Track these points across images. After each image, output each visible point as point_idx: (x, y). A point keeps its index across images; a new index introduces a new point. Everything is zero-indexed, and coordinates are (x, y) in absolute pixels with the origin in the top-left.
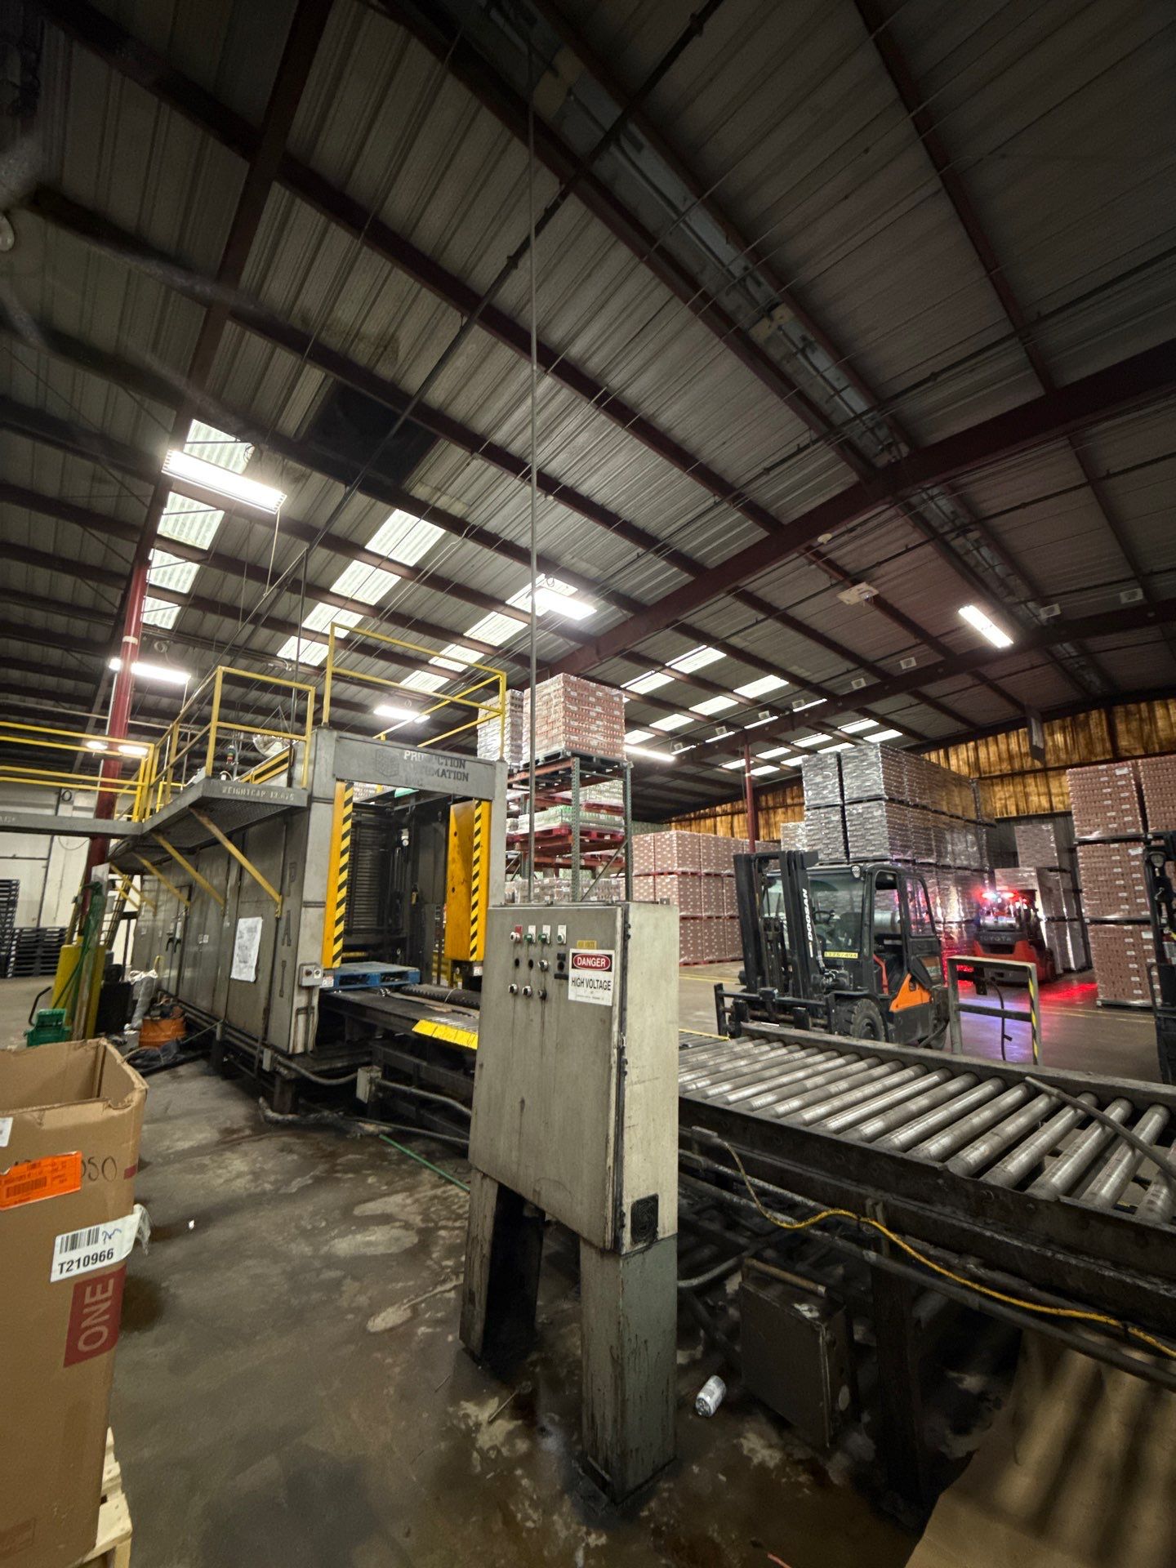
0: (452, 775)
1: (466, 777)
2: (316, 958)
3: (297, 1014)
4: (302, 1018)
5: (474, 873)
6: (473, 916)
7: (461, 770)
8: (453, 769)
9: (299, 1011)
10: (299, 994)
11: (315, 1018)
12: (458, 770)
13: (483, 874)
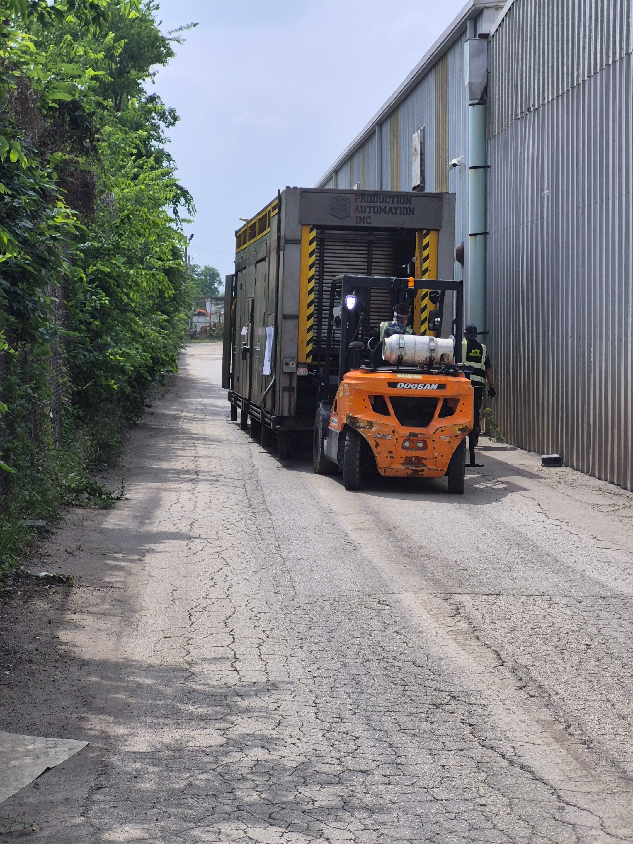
0: (398, 211)
1: (412, 211)
7: (408, 206)
8: (399, 205)
12: (403, 206)
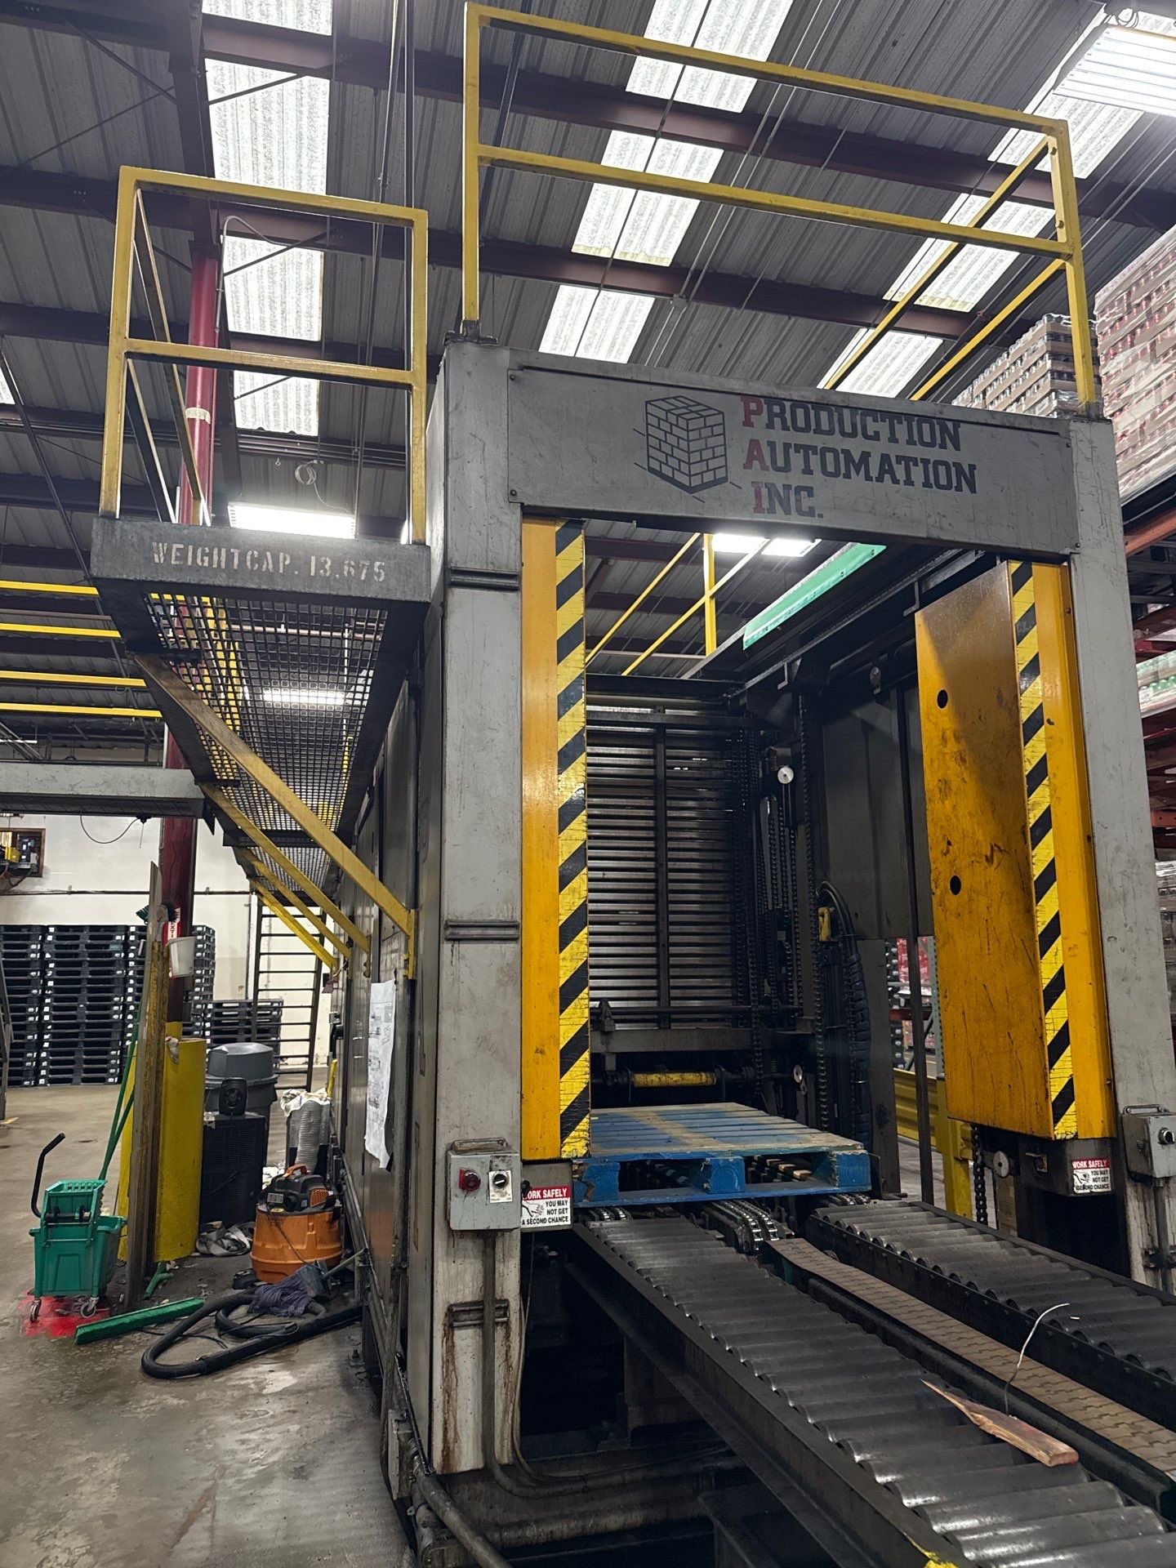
0: (917, 473)
2: (499, 1124)
3: (450, 1329)
4: (467, 1340)
5: (1033, 818)
6: (1047, 973)
7: (949, 455)
8: (917, 451)
9: (455, 1315)
10: (452, 1253)
11: (512, 1346)
12: (934, 454)
13: (1067, 821)
